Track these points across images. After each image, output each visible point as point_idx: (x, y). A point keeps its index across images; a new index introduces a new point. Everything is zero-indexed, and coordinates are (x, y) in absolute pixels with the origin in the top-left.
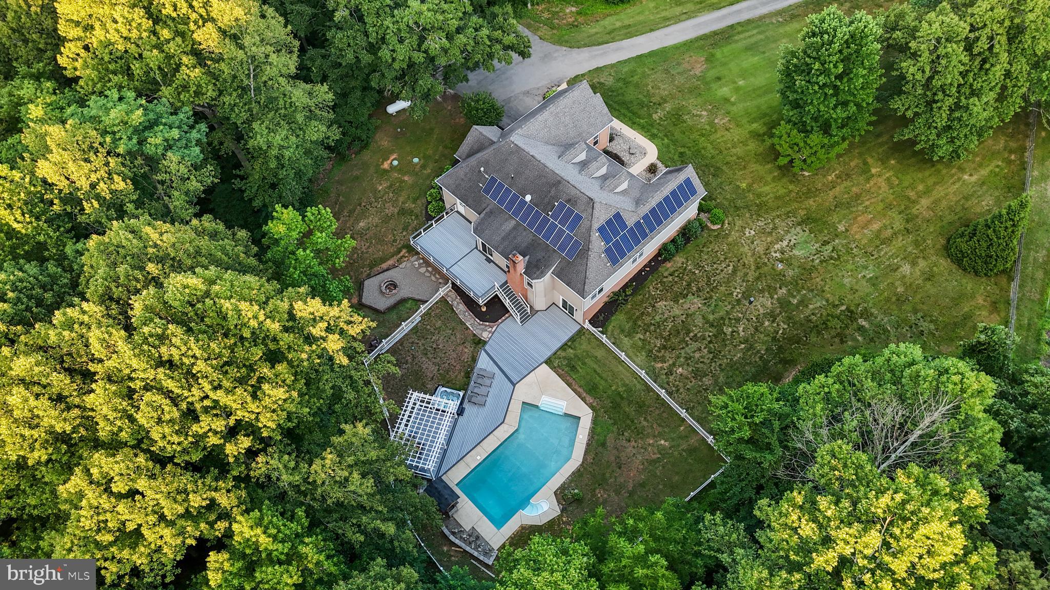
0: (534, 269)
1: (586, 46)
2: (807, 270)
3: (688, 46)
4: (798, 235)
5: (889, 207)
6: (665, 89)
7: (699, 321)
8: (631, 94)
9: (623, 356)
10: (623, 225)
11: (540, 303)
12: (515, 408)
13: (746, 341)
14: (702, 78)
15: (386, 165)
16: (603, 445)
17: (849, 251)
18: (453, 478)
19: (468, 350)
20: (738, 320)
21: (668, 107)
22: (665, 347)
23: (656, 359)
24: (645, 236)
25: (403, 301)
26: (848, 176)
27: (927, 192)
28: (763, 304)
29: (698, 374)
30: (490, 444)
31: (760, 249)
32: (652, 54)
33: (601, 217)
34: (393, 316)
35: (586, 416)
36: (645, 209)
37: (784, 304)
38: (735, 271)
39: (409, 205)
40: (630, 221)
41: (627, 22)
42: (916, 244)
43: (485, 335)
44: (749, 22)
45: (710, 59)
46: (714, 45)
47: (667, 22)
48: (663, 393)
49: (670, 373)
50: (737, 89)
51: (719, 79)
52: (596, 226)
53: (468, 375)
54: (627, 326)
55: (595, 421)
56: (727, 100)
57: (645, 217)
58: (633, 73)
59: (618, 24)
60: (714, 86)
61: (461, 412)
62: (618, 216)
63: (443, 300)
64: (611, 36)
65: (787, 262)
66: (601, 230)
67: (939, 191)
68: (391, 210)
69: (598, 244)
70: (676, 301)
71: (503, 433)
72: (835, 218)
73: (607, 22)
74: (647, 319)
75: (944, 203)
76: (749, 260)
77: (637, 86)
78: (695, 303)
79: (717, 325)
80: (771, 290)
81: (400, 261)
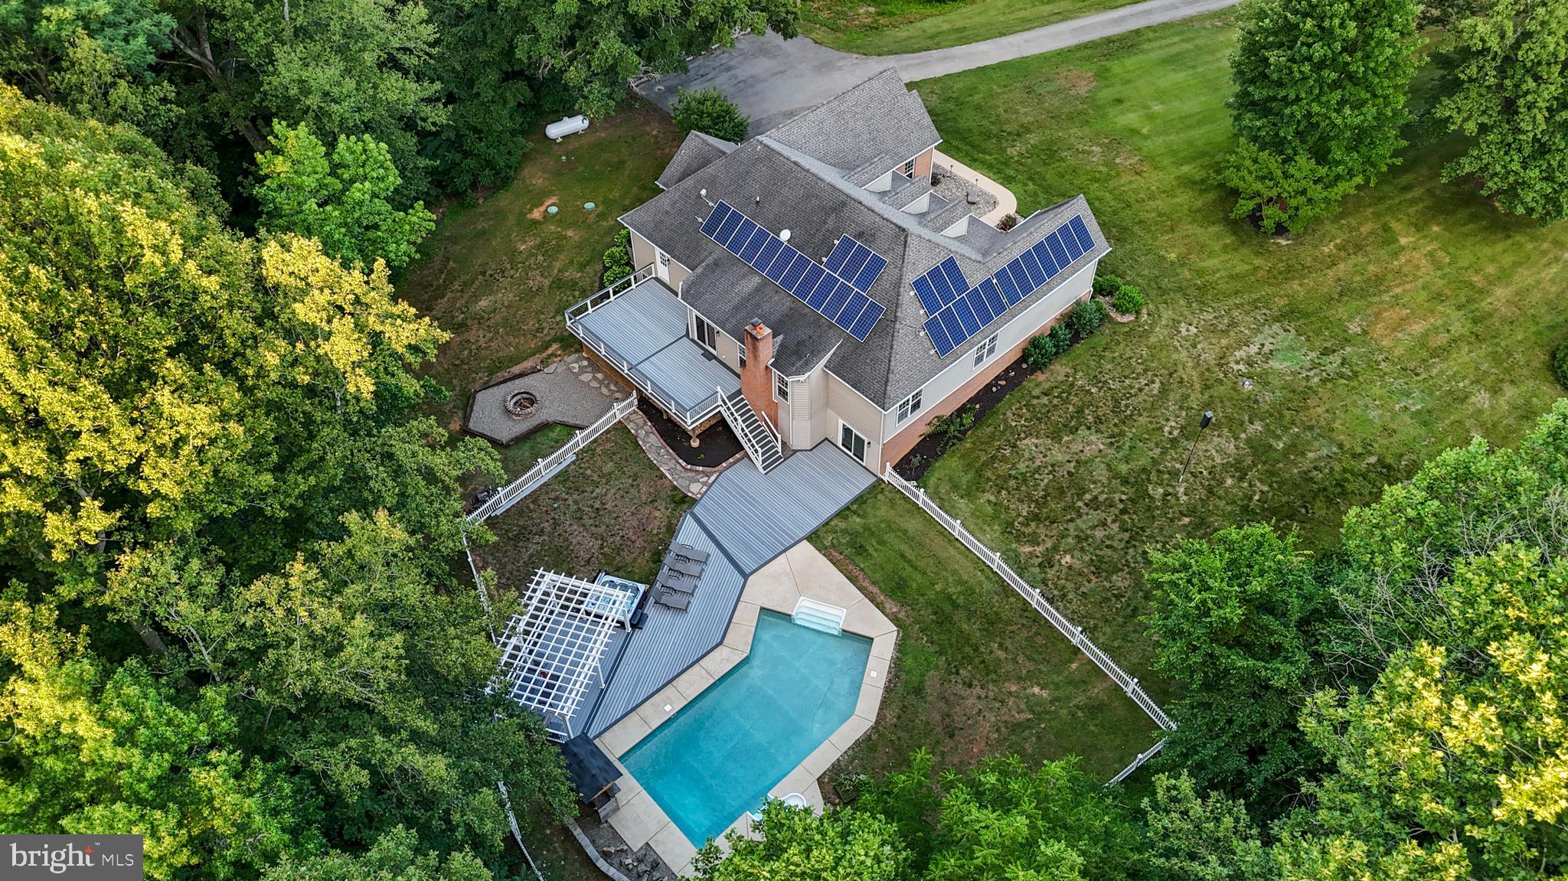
0: (792, 358)
1: (890, 53)
2: (1299, 396)
3: (1065, 56)
4: (1274, 336)
5: (1439, 297)
6: (1027, 114)
7: (1101, 473)
8: (968, 120)
9: (957, 528)
10: (961, 283)
11: (800, 431)
12: (746, 618)
13: (1191, 511)
14: (1090, 100)
15: (536, 214)
16: (918, 691)
17: (1373, 365)
18: (615, 744)
19: (660, 515)
20: (1174, 474)
21: (1033, 139)
22: (1035, 517)
23: (1019, 537)
24: (1000, 309)
25: (546, 426)
26: (1359, 248)
27: (1504, 276)
28: (1218, 448)
29: (1100, 568)
30: (693, 683)
31: (1210, 357)
32: (1002, 66)
33: (919, 264)
34: (525, 451)
35: (885, 636)
36: (1001, 261)
37: (1259, 449)
38: (1164, 391)
39: (572, 274)
40: (974, 278)
41: (960, 24)
42: (1496, 359)
43: (695, 489)
44: (1165, 26)
45: (1102, 75)
46: (1108, 56)
47: (1026, 25)
48: (1035, 597)
49: (1047, 563)
50: (1151, 117)
51: (1119, 101)
52: (910, 277)
53: (657, 559)
54: (965, 479)
55: (901, 647)
56: (1134, 132)
57: (1002, 274)
58: (972, 91)
59: (946, 27)
60: (1113, 111)
61: (638, 621)
62: (950, 265)
63: (620, 427)
64: (935, 42)
65: (1263, 380)
66: (920, 285)
67: (1524, 277)
68: (537, 280)
69: (912, 312)
70: (1056, 437)
71: (719, 662)
72: (1341, 311)
73: (927, 24)
74: (1003, 468)
75: (1536, 296)
76: (1190, 374)
77: (978, 108)
78: (1092, 443)
79: (1137, 482)
80: (1234, 425)
81: (545, 362)
